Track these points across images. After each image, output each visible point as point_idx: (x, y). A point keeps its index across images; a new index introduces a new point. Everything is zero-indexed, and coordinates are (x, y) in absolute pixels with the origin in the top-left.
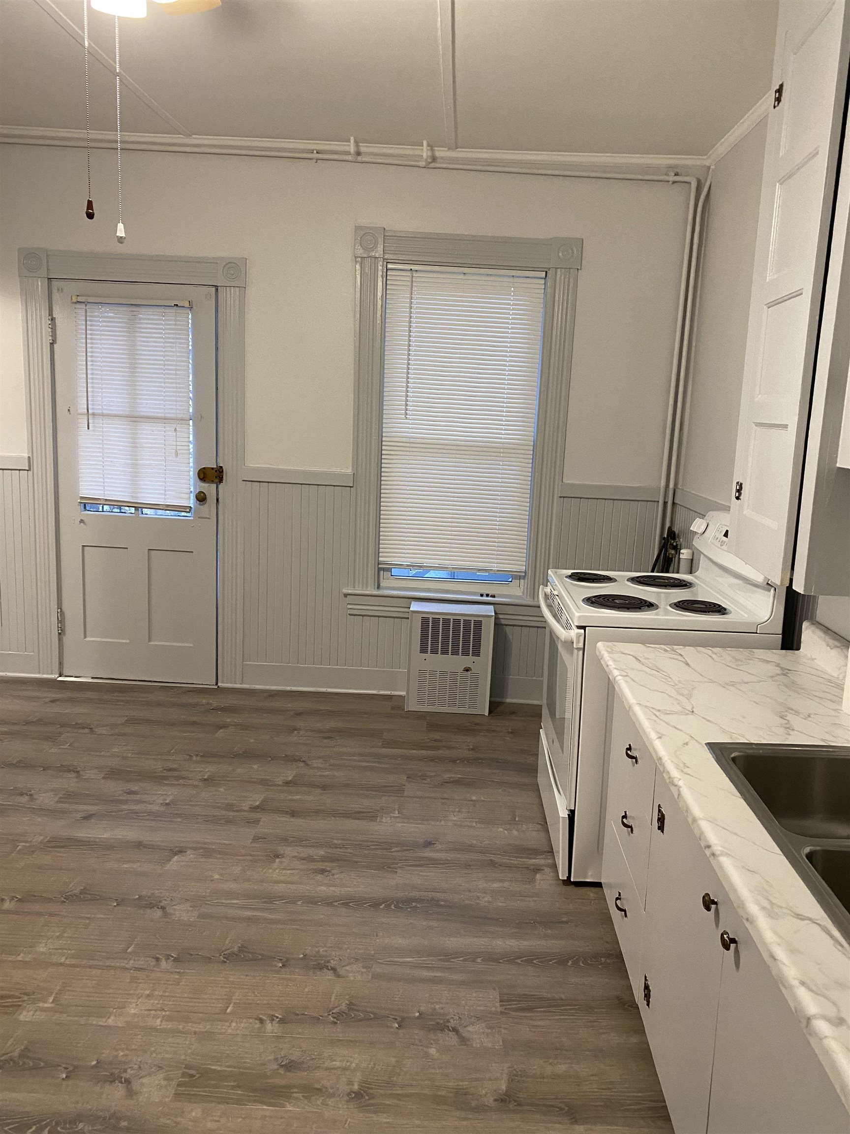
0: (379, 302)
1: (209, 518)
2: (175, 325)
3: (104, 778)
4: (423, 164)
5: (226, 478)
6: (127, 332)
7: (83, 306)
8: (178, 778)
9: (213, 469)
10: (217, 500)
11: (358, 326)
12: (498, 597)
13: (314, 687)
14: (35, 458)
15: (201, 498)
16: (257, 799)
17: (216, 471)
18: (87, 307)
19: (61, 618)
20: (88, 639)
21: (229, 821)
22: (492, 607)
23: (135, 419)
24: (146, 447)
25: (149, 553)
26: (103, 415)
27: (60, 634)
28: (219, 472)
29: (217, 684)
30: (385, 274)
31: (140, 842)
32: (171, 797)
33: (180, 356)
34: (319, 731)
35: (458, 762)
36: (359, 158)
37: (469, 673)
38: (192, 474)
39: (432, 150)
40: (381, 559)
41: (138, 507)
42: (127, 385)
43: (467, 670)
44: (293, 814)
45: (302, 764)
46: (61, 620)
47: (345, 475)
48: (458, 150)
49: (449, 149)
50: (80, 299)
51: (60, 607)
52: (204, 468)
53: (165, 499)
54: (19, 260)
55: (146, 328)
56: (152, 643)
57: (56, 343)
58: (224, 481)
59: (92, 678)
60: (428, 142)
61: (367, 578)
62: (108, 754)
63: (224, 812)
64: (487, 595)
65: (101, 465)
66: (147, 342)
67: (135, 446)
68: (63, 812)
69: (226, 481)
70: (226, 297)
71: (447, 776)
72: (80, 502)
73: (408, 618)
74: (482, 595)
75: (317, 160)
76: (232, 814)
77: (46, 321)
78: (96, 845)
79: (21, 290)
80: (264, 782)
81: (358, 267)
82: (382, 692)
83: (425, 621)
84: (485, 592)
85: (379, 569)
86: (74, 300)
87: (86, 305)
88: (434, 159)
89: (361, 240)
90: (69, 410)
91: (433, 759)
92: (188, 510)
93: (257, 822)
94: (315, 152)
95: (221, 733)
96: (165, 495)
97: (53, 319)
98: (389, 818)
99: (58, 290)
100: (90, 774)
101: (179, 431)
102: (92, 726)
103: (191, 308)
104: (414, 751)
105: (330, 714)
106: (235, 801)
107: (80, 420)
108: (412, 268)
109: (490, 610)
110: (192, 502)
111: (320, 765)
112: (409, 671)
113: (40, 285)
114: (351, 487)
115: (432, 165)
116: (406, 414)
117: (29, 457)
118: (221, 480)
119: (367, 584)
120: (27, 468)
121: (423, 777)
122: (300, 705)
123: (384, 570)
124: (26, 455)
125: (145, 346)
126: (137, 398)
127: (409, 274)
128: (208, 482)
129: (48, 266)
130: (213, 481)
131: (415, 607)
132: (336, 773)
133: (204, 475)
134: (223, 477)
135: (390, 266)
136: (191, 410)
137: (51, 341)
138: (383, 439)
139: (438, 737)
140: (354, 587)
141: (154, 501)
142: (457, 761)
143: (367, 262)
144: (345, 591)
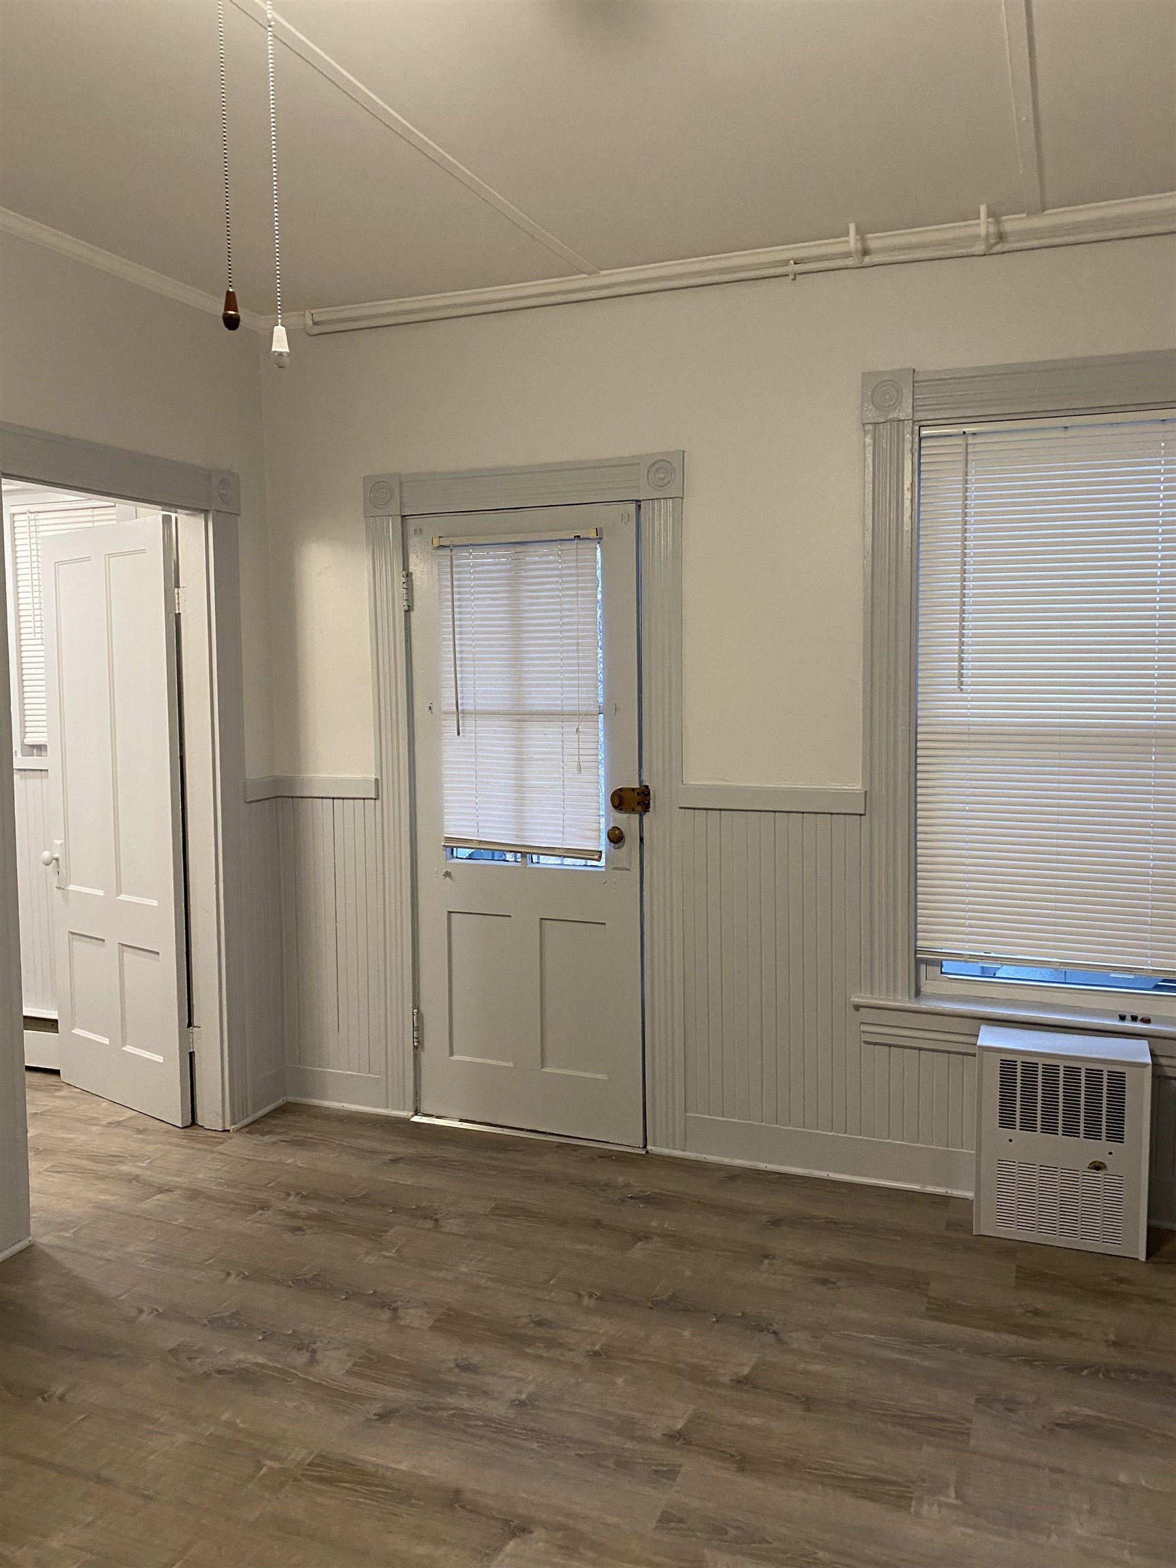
0: (908, 495)
1: (628, 870)
2: (577, 567)
3: (432, 1328)
4: (980, 248)
5: (654, 805)
6: (508, 585)
7: (447, 551)
8: (551, 1343)
9: (633, 790)
10: (641, 840)
11: (869, 539)
12: (1157, 1023)
13: (808, 1168)
14: (385, 783)
15: (616, 837)
16: (678, 1415)
17: (638, 794)
18: (453, 553)
19: (418, 1023)
20: (455, 1058)
21: (624, 1464)
22: (1144, 1044)
23: (520, 716)
24: (536, 760)
25: (541, 925)
26: (476, 713)
27: (416, 1048)
28: (644, 794)
29: (645, 1147)
30: (916, 446)
31: (457, 1492)
32: (531, 1388)
33: (584, 616)
34: (809, 1265)
35: (1085, 1372)
36: (867, 260)
37: (1101, 1174)
38: (603, 801)
39: (998, 222)
40: (919, 943)
41: (525, 853)
42: (509, 666)
43: (1098, 1167)
44: (743, 1463)
45: (770, 1339)
46: (418, 1028)
47: (852, 794)
48: (1047, 212)
49: (1029, 214)
50: (444, 542)
51: (416, 1006)
52: (620, 790)
53: (563, 840)
54: (365, 494)
55: (536, 577)
56: (548, 1070)
57: (413, 610)
58: (651, 809)
59: (461, 1121)
60: (988, 207)
61: (895, 977)
62: (450, 1276)
63: (616, 1438)
64: (1134, 1019)
65: (473, 788)
66: (537, 598)
67: (520, 759)
68: (355, 1397)
69: (654, 808)
70: (653, 516)
71: (1061, 1408)
72: (444, 846)
73: (974, 1055)
74: (1122, 1018)
75: (795, 274)
76: (629, 1445)
77: (400, 579)
78: (384, 1486)
79: (367, 538)
80: (697, 1375)
81: (868, 440)
82: (929, 1189)
83: (1007, 1068)
84: (1128, 1011)
85: (918, 962)
86: (436, 545)
87: (451, 550)
88: (1001, 237)
89: (872, 396)
90: (430, 708)
91: (1030, 1360)
92: (596, 857)
93: (670, 1473)
94: (792, 262)
95: (638, 1251)
96: (563, 833)
97: (409, 575)
98: (935, 1508)
99: (416, 531)
100: (414, 1317)
101: (583, 732)
102: (439, 1216)
103: (599, 539)
104: (991, 1335)
105: (832, 1227)
106: (639, 1415)
107: (443, 722)
108: (965, 430)
109: (1139, 1052)
110: (603, 844)
111: (806, 1347)
112: (978, 1155)
113: (392, 527)
114: (861, 815)
115: (998, 248)
116: (961, 683)
117: (377, 780)
118: (645, 807)
119: (895, 989)
120: (374, 797)
121: (1011, 1405)
122: (782, 1202)
123: (927, 962)
124: (373, 777)
125: (534, 604)
126: (523, 685)
127: (960, 441)
128: (626, 812)
129: (401, 497)
130: (633, 810)
131: (989, 1038)
132: (833, 1370)
133: (622, 800)
134: (649, 804)
135: (924, 432)
136: (601, 700)
137: (406, 608)
138: (919, 729)
139: (1040, 1306)
140: (872, 993)
141: (548, 843)
142: (1082, 1369)
143: (884, 430)
144: (857, 1000)
